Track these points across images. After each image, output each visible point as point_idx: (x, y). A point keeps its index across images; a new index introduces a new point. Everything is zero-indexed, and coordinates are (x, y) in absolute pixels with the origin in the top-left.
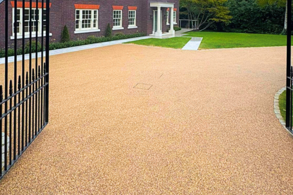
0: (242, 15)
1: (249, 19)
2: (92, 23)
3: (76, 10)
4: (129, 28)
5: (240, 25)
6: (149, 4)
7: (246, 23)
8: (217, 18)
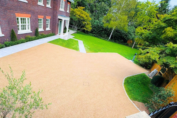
0: (95, 27)
1: (97, 30)
2: (27, 27)
3: (17, 17)
4: (46, 30)
5: (93, 32)
6: (58, 16)
7: (96, 31)
8: (86, 28)
